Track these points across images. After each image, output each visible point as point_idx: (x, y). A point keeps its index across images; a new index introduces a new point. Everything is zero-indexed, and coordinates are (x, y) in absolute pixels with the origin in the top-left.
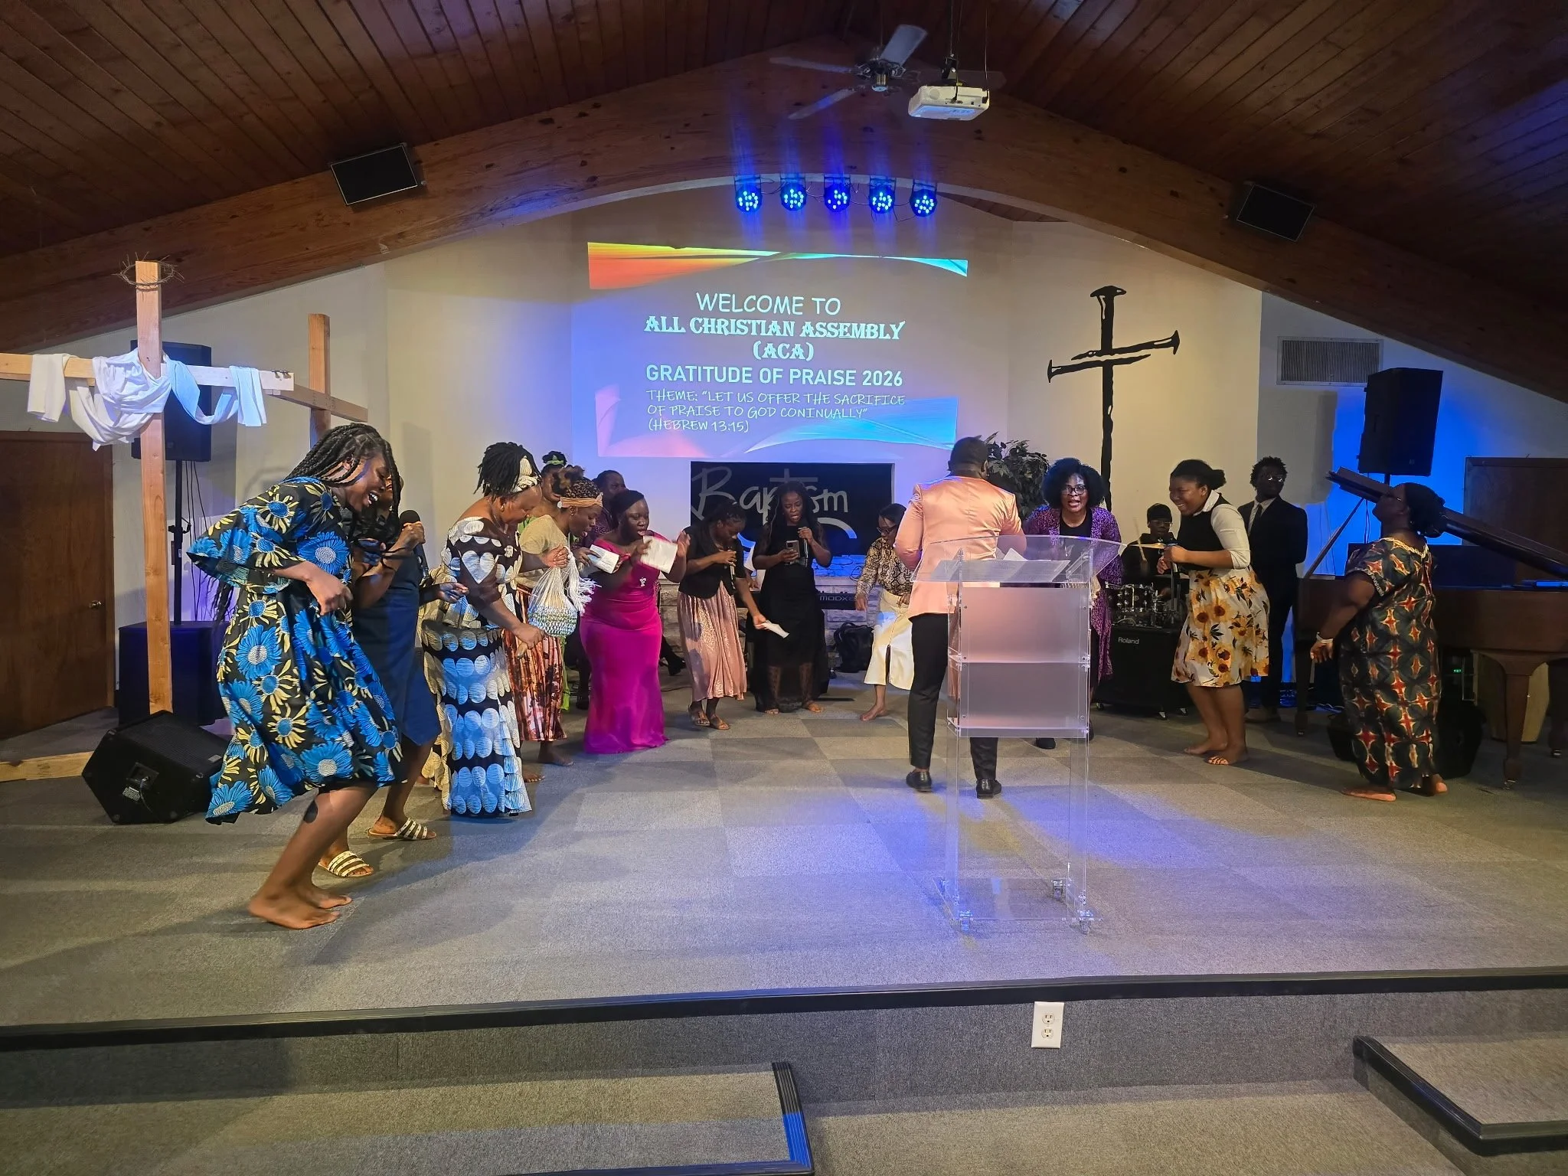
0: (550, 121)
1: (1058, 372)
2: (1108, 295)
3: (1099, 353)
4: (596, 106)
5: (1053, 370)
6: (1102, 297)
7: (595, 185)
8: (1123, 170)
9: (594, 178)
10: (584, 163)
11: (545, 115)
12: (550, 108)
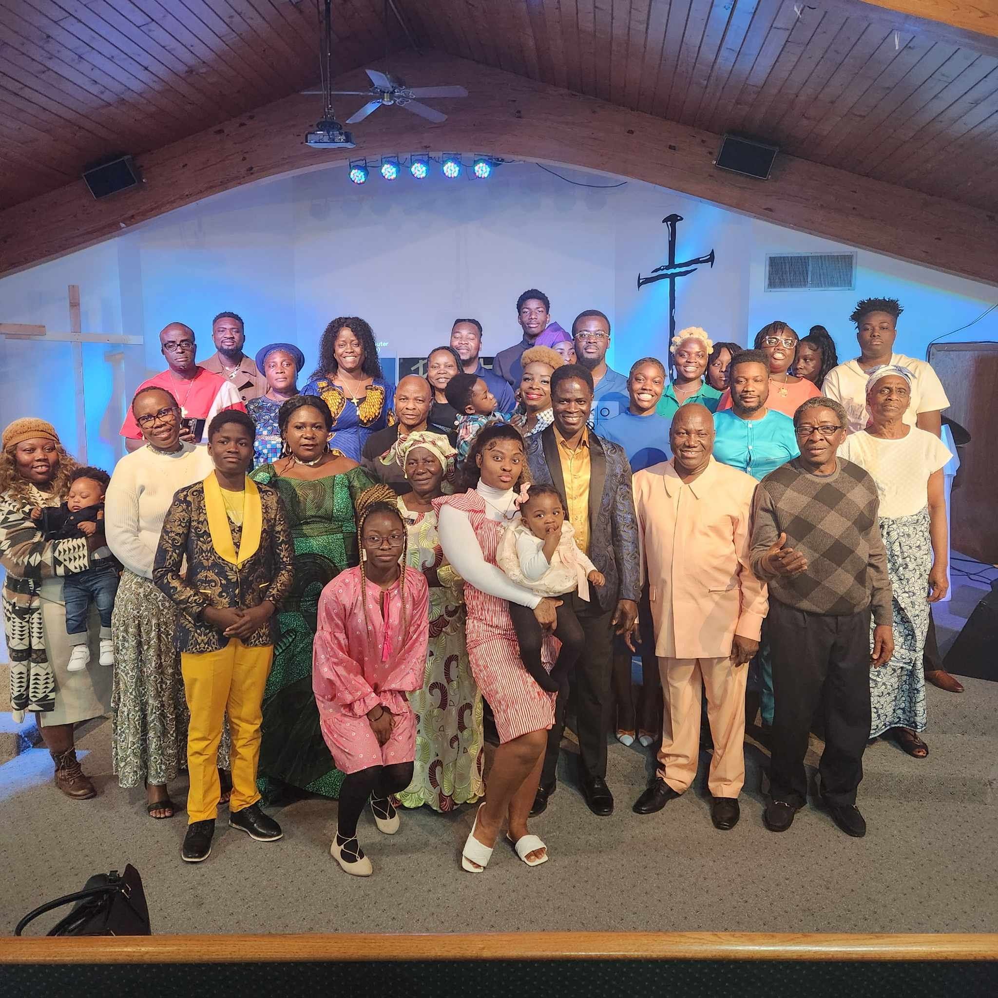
0: (220, 131)
1: (644, 283)
2: (673, 220)
3: (667, 268)
4: (251, 117)
5: (641, 281)
6: (669, 223)
7: (252, 174)
8: (631, 132)
9: (251, 168)
10: (244, 159)
11: (218, 128)
12: (220, 123)
